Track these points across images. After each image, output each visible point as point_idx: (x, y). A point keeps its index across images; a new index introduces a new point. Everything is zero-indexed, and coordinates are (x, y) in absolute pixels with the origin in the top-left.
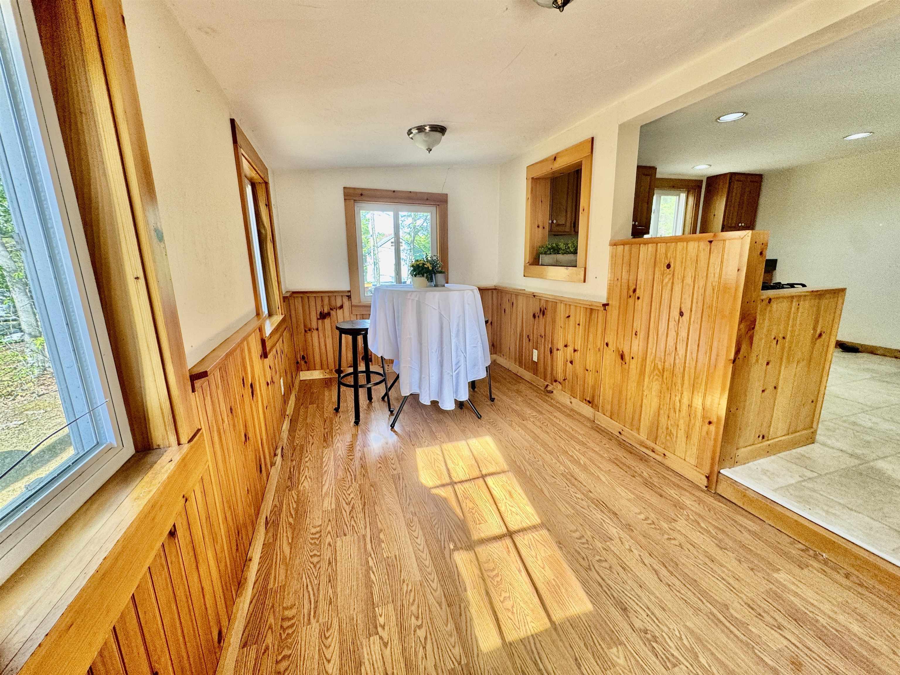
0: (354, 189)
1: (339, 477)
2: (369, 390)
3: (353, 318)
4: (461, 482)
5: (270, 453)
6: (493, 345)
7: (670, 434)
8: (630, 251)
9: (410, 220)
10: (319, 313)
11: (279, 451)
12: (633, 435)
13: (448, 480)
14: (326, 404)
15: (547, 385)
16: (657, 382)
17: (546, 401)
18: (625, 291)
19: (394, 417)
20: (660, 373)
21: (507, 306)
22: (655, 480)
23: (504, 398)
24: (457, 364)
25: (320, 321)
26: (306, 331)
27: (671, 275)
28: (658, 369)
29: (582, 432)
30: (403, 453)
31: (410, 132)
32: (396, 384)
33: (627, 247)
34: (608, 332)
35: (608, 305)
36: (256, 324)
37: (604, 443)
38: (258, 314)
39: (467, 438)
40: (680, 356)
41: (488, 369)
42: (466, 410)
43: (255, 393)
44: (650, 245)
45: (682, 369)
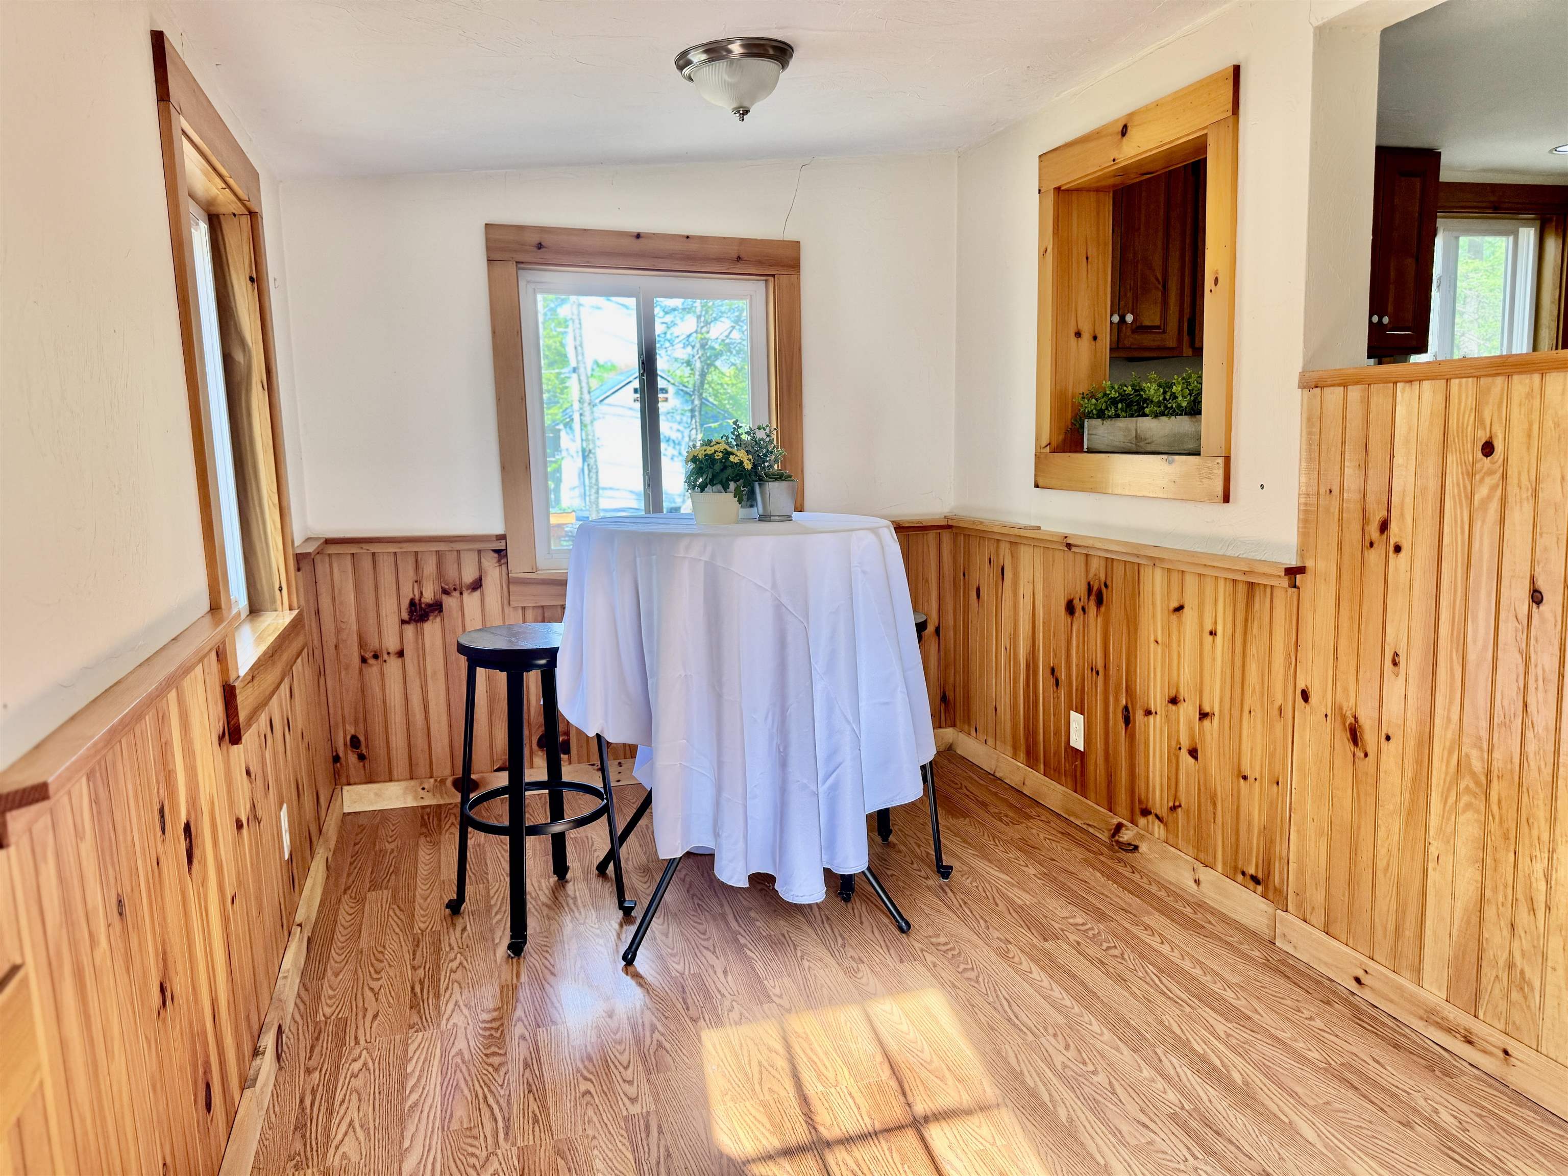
0: (520, 228)
1: (455, 1126)
2: (559, 842)
3: (514, 617)
4: (847, 1141)
5: (239, 1047)
6: (944, 699)
7: (1523, 984)
8: (1366, 403)
9: (688, 325)
10: (405, 603)
11: (268, 1041)
12: (1400, 989)
13: (801, 1134)
14: (421, 889)
15: (1119, 827)
16: (1469, 815)
17: (1113, 877)
18: (1356, 526)
19: (633, 929)
20: (1478, 783)
21: (982, 575)
22: (1479, 1137)
23: (980, 865)
24: (830, 757)
25: (409, 630)
26: (364, 660)
27: (1498, 475)
28: (1473, 774)
29: (1235, 979)
30: (660, 1045)
31: (683, 61)
32: (642, 822)
33: (1355, 393)
34: (1306, 654)
35: (1301, 570)
36: (206, 636)
37: (1307, 1014)
38: (215, 608)
39: (864, 996)
40: (1540, 729)
41: (929, 772)
42: (858, 905)
43: (197, 853)
44: (1426, 384)
45: (1547, 771)
